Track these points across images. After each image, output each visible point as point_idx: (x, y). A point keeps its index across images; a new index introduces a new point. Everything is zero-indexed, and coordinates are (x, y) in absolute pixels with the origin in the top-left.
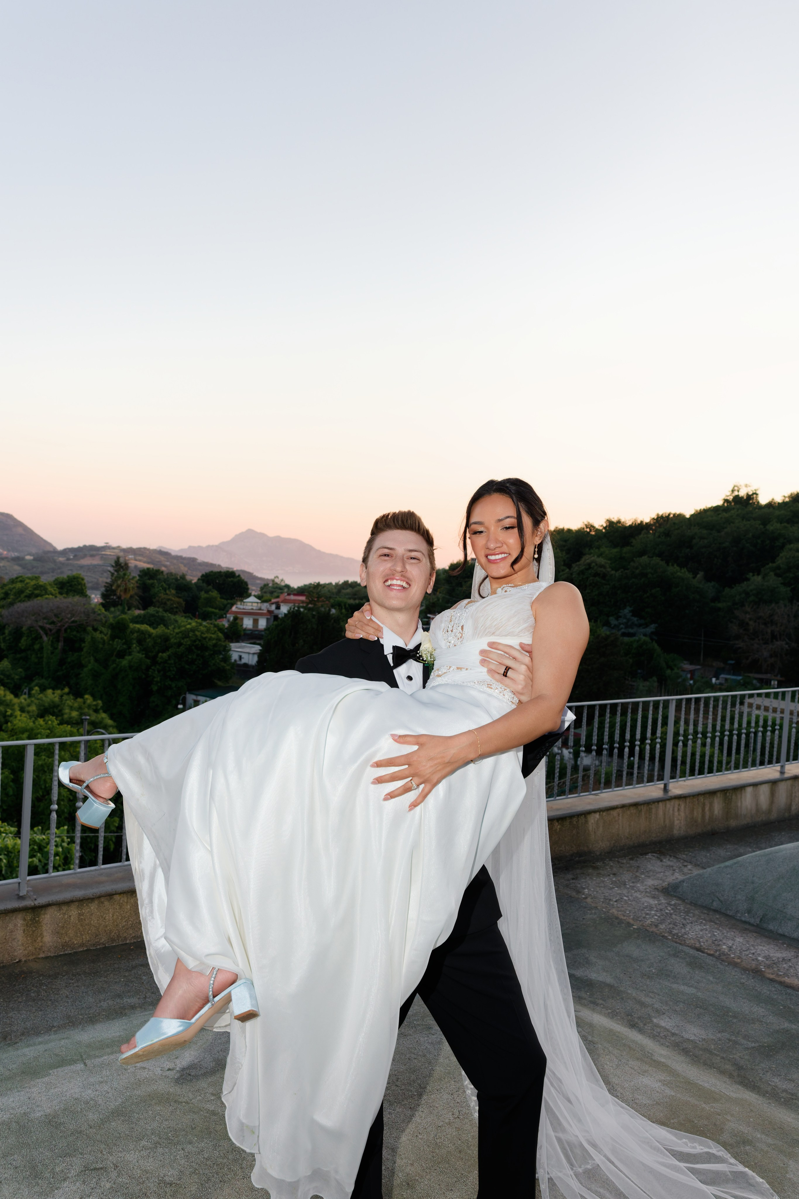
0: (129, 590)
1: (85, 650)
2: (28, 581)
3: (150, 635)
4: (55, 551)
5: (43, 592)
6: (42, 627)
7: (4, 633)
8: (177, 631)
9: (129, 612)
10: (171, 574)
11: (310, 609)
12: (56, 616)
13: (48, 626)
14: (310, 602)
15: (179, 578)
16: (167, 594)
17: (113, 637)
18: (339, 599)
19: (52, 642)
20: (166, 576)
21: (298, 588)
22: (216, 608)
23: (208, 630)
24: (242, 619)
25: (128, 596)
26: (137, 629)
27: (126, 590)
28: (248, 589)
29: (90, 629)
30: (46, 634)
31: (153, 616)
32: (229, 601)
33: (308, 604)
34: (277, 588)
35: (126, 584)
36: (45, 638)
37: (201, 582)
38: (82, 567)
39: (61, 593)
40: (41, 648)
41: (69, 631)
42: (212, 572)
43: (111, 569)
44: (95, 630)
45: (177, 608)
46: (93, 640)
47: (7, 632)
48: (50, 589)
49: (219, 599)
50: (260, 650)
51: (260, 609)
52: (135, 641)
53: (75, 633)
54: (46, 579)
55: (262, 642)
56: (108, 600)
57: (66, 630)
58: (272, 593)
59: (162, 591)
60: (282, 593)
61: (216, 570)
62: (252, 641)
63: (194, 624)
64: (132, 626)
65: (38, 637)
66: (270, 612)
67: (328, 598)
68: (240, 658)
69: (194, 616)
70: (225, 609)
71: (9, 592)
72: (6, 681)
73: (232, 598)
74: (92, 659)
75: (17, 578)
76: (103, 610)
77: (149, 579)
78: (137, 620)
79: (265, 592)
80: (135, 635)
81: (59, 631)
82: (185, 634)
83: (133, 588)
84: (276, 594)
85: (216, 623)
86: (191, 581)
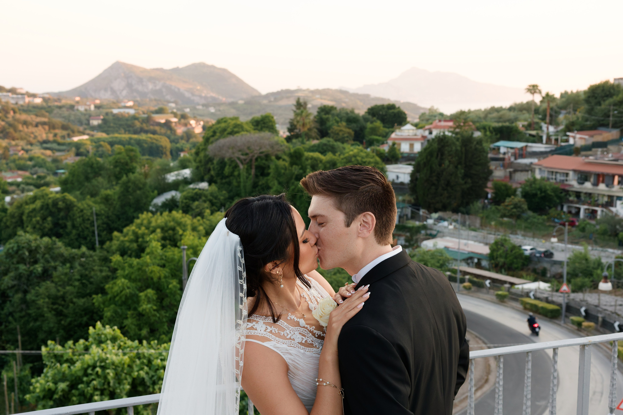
0: (306, 124)
1: (271, 175)
2: (230, 121)
3: (321, 161)
4: (261, 96)
5: (241, 130)
6: (239, 158)
7: (213, 164)
8: (342, 156)
9: (308, 143)
10: (343, 109)
11: (457, 134)
12: (249, 148)
13: (242, 157)
14: (458, 127)
15: (349, 112)
16: (339, 126)
17: (292, 164)
18: (484, 123)
19: (247, 169)
20: (338, 112)
21: (451, 115)
22: (379, 136)
23: (367, 155)
24: (400, 145)
25: (306, 129)
26: (310, 157)
27: (304, 125)
28: (406, 118)
29: (273, 158)
30: (242, 163)
31: (325, 145)
32: (391, 129)
33: (455, 128)
34: (432, 116)
35: (303, 120)
36: (241, 167)
37: (367, 114)
38: (280, 107)
39: (255, 129)
40: (239, 175)
41: (259, 160)
42: (376, 106)
43: (294, 108)
44: (278, 158)
45: (347, 137)
46: (277, 167)
47: (215, 162)
48: (246, 127)
49: (382, 128)
50: (413, 171)
51: (416, 135)
52: (309, 167)
53: (264, 161)
54: (244, 119)
55: (413, 163)
56: (292, 133)
57: (256, 159)
58: (428, 120)
59: (336, 124)
60: (435, 120)
61: (379, 103)
62: (408, 163)
63: (356, 151)
64: (306, 154)
65: (236, 166)
66: (424, 137)
67: (474, 122)
68: (398, 177)
69: (362, 143)
70: (386, 136)
71: (217, 131)
72: (214, 201)
73: (393, 127)
74: (276, 183)
75: (222, 119)
76: (285, 143)
77: (325, 114)
78: (312, 149)
79: (422, 120)
80: (309, 161)
81: (251, 160)
82: (348, 160)
83: (309, 122)
84: (430, 121)
85: (378, 148)
86: (358, 115)
